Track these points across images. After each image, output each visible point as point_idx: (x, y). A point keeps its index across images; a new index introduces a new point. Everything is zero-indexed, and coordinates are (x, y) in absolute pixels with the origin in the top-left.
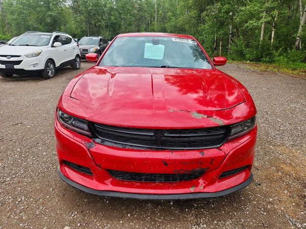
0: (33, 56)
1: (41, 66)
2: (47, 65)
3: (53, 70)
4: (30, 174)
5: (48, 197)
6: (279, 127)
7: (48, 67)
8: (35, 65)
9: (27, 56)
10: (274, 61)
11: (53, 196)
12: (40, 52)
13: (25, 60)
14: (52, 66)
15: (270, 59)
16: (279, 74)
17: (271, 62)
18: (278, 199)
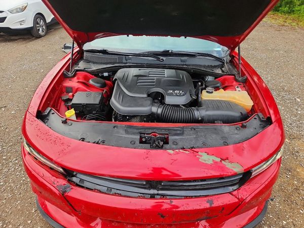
0: (18, 12)
1: (29, 24)
2: (36, 22)
3: (44, 27)
4: (10, 186)
5: (29, 222)
6: (297, 110)
7: (38, 24)
8: (21, 22)
9: (11, 11)
10: (293, 11)
11: (35, 220)
12: (25, 5)
13: (9, 16)
14: (42, 23)
15: (289, 9)
16: (299, 30)
17: (290, 13)
18: (292, 222)
